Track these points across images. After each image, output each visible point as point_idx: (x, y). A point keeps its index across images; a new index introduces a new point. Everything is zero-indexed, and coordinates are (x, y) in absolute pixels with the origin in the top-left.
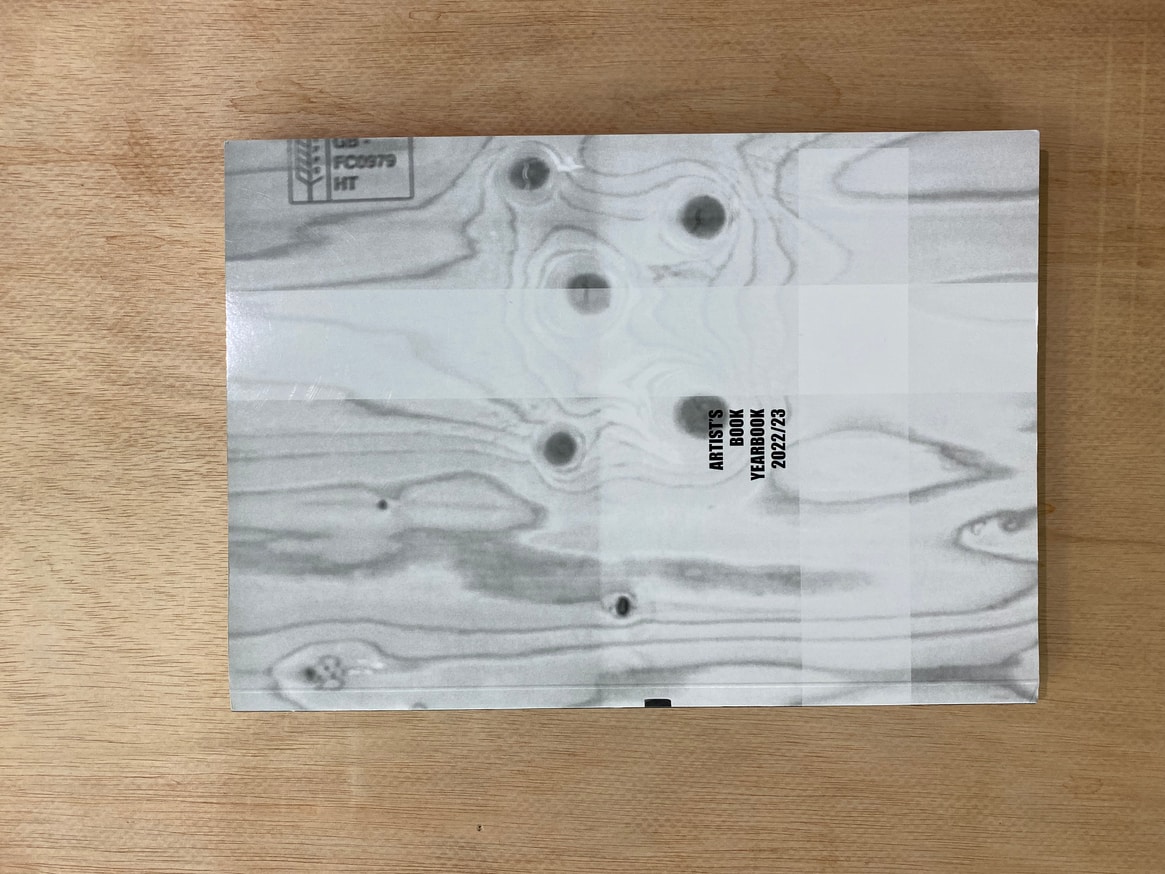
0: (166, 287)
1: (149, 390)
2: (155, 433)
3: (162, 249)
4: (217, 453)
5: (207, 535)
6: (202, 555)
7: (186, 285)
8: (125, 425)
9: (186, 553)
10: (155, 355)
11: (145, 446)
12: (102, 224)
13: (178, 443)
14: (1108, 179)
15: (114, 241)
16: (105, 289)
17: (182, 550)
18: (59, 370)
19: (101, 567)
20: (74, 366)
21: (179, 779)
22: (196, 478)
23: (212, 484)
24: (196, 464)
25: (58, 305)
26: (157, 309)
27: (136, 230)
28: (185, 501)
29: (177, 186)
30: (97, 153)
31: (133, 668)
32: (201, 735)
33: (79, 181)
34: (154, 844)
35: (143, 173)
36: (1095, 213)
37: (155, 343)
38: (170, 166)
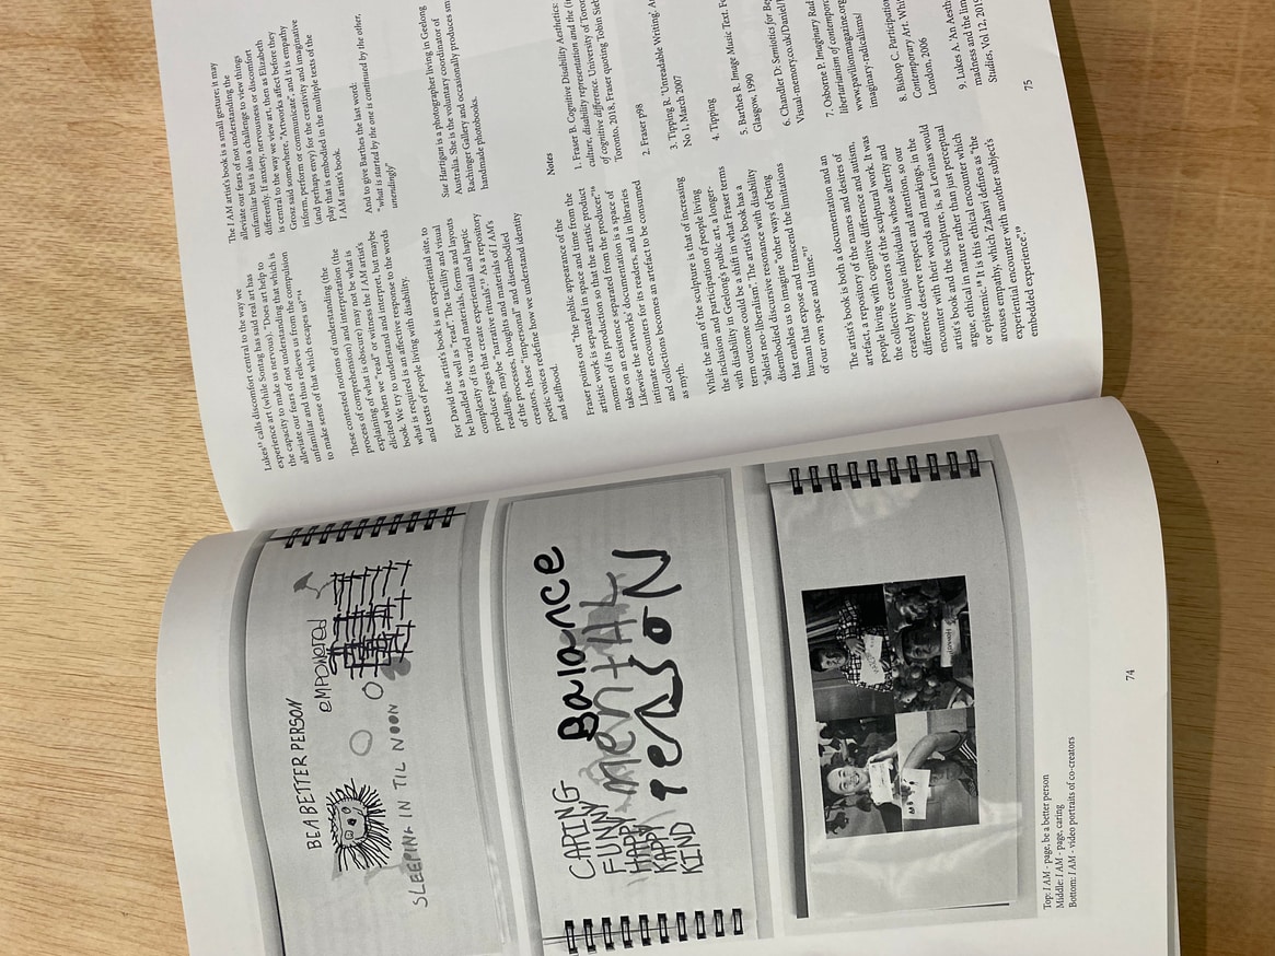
0: (122, 175)
1: (102, 281)
2: (105, 326)
3: (120, 136)
4: (164, 350)
5: (150, 434)
6: (146, 454)
7: (141, 173)
8: (77, 316)
9: (130, 451)
10: (109, 246)
11: (96, 338)
12: (65, 109)
13: (126, 337)
14: (1152, 71)
15: (75, 128)
16: (64, 177)
17: (125, 447)
18: (19, 258)
19: (49, 459)
20: (32, 256)
21: (113, 680)
22: (142, 373)
23: (158, 381)
24: (142, 360)
25: (22, 191)
26: (112, 198)
27: (95, 116)
28: (131, 398)
29: (137, 70)
30: (64, 36)
31: (75, 565)
32: (135, 638)
33: (44, 66)
34: (86, 744)
35: (105, 57)
36: (1134, 111)
37: (109, 234)
38: (132, 50)
